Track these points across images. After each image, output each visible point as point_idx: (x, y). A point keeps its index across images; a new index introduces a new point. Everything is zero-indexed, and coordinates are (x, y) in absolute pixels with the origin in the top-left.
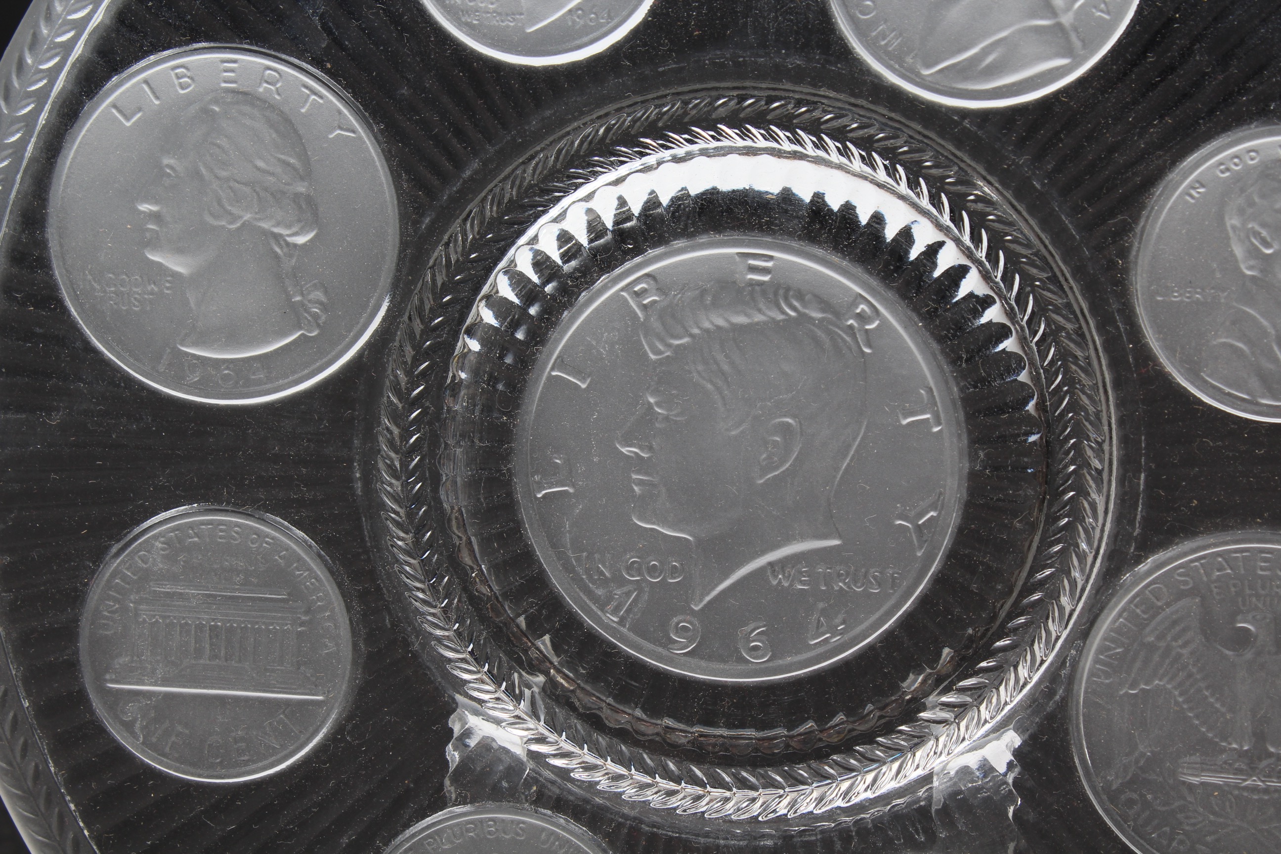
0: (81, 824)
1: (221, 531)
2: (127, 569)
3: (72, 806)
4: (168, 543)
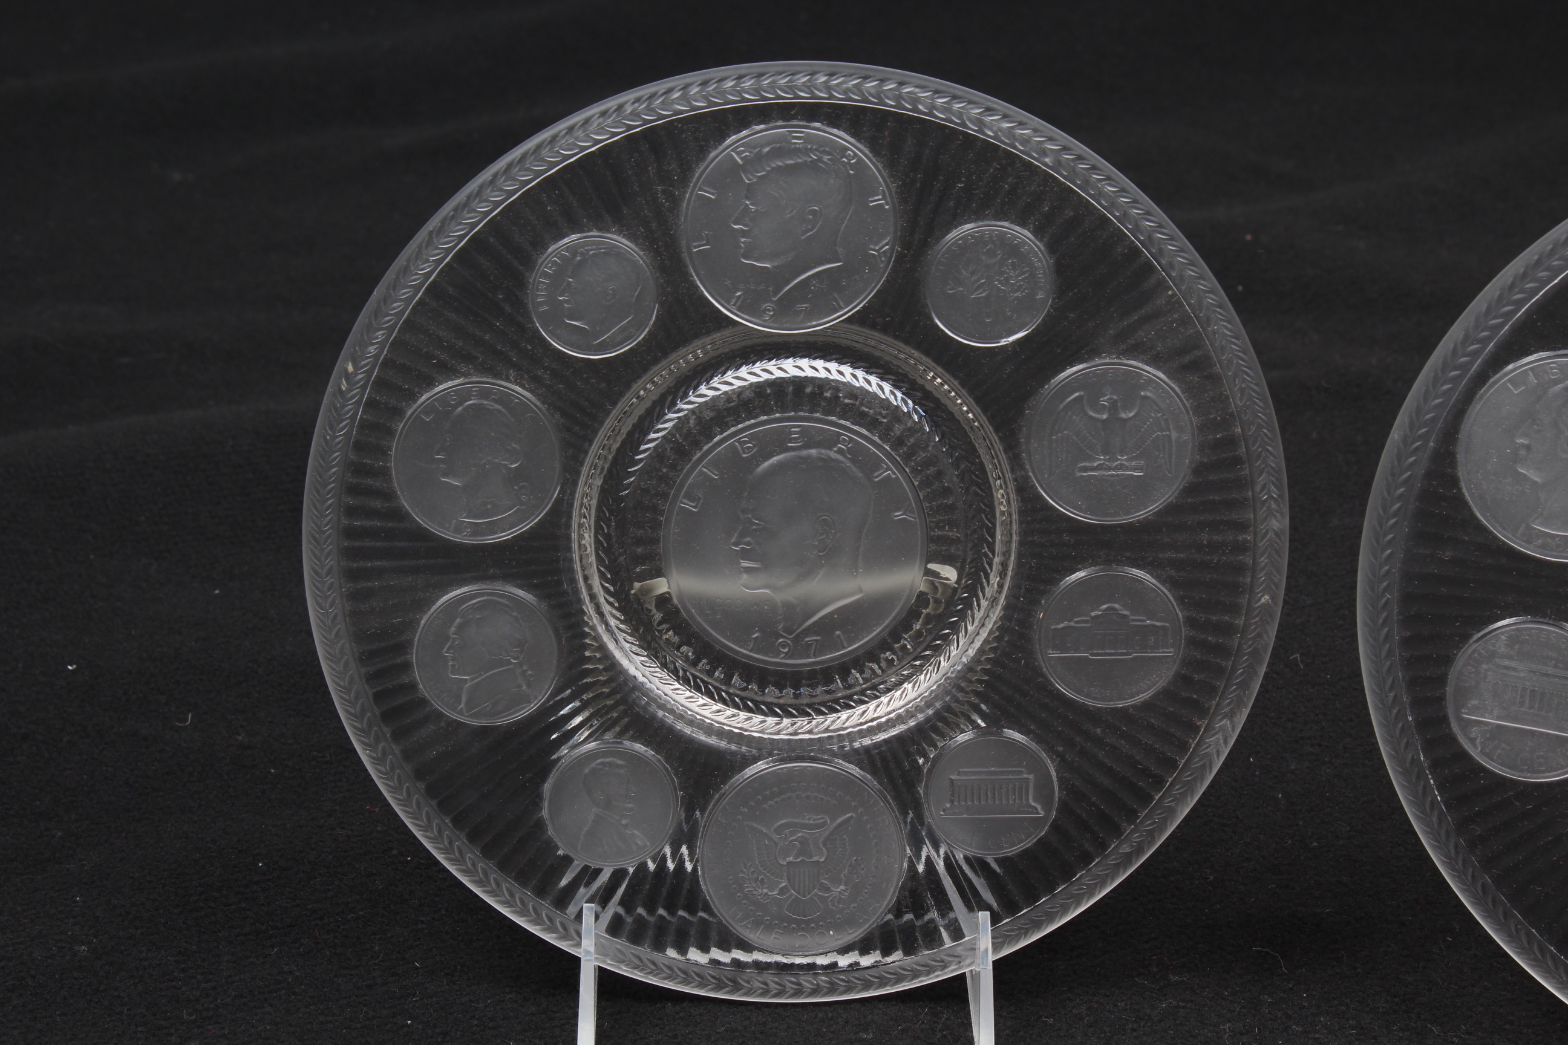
0: (1436, 793)
1: (1544, 634)
2: (1483, 649)
3: (1432, 782)
4: (1510, 637)
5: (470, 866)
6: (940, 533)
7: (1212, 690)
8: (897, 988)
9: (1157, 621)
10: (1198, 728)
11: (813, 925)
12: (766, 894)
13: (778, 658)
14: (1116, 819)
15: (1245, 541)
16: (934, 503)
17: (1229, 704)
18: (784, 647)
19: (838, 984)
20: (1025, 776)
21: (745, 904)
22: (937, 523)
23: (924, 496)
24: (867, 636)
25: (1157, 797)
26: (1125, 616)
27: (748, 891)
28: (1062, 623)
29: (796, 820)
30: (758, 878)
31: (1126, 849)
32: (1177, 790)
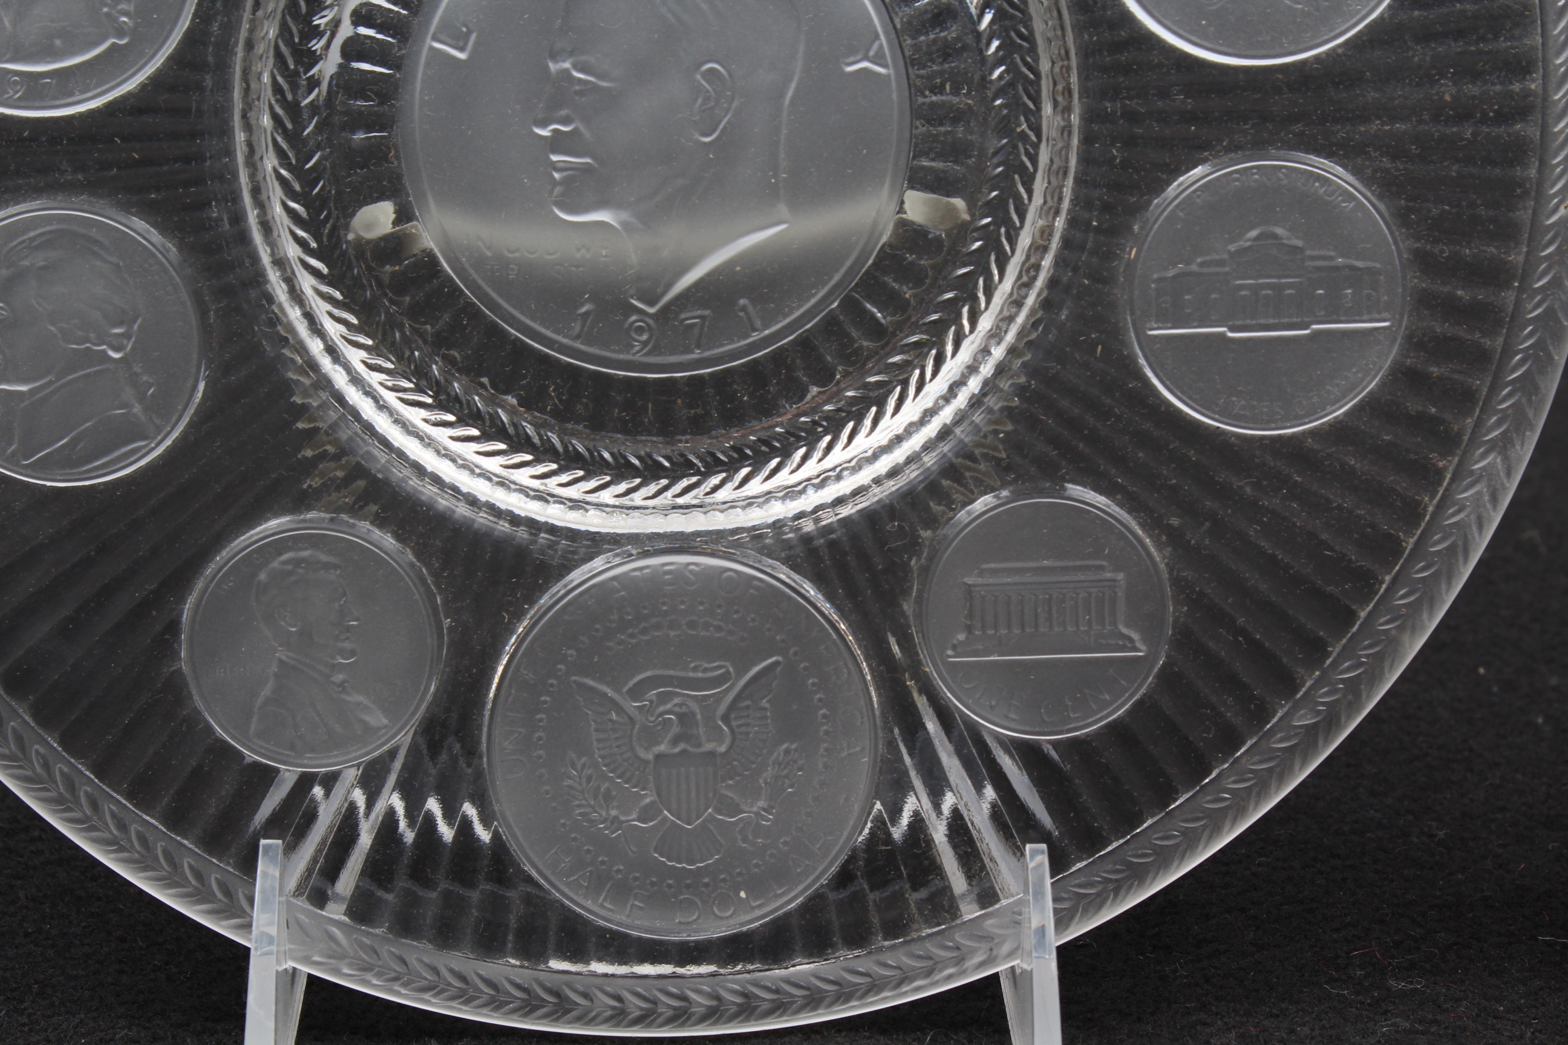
5: (39, 770)
6: (934, 98)
7: (1465, 399)
8: (872, 1003)
9: (1356, 259)
10: (1440, 473)
11: (706, 880)
12: (616, 818)
13: (628, 352)
14: (1285, 660)
15: (1527, 94)
16: (922, 38)
17: (1499, 423)
18: (639, 330)
19: (758, 997)
20: (1109, 575)
21: (575, 839)
22: (930, 77)
23: (902, 23)
24: (798, 307)
25: (1363, 614)
26: (1295, 248)
27: (580, 814)
28: (1174, 265)
29: (671, 672)
30: (598, 788)
31: (1304, 719)
32: (1403, 597)
